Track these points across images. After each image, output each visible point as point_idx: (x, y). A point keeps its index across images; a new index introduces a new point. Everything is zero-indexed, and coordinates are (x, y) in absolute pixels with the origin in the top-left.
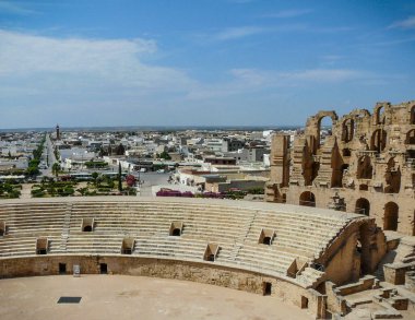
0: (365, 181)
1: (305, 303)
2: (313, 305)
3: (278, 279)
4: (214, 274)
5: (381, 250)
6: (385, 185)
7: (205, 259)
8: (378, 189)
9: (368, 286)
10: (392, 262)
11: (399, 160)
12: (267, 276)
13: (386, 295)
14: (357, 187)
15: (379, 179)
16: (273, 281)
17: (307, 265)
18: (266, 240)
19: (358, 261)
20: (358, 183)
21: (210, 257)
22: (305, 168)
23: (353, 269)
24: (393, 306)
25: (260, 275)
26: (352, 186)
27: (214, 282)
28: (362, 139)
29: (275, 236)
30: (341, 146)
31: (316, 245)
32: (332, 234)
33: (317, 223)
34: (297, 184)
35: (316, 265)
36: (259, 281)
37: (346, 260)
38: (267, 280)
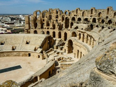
0: (48, 27)
1: (39, 57)
2: (41, 57)
4: (15, 53)
5: (53, 42)
6: (52, 28)
8: (51, 29)
9: (51, 51)
10: (55, 45)
11: (55, 22)
12: (29, 52)
13: (55, 52)
15: (51, 26)
16: (31, 53)
17: (38, 48)
18: (27, 43)
19: (49, 45)
20: (47, 27)
21: (13, 49)
22: (34, 24)
23: (48, 47)
24: (57, 54)
25: (27, 52)
26: (45, 28)
27: (15, 56)
28: (47, 17)
29: (30, 42)
30: (42, 19)
31: (40, 43)
32: (43, 40)
33: (39, 38)
35: (40, 47)
37: (46, 45)
38: (29, 53)
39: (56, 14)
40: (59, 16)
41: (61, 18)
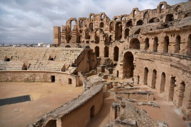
0: (88, 40)
1: (70, 81)
2: (74, 82)
3: (57, 73)
6: (95, 40)
7: (23, 69)
8: (92, 42)
9: (93, 74)
11: (98, 32)
12: (53, 72)
13: (100, 75)
14: (85, 42)
15: (93, 38)
16: (55, 75)
17: (70, 66)
18: (51, 59)
20: (86, 40)
21: (25, 68)
22: (66, 36)
23: (87, 68)
24: (103, 78)
25: (49, 72)
26: (84, 42)
28: (86, 26)
29: (55, 57)
30: (79, 29)
32: (79, 54)
33: (72, 51)
34: (64, 42)
36: (49, 76)
37: (84, 65)
38: (53, 75)
39: (100, 22)
40: (105, 23)
41: (108, 27)
